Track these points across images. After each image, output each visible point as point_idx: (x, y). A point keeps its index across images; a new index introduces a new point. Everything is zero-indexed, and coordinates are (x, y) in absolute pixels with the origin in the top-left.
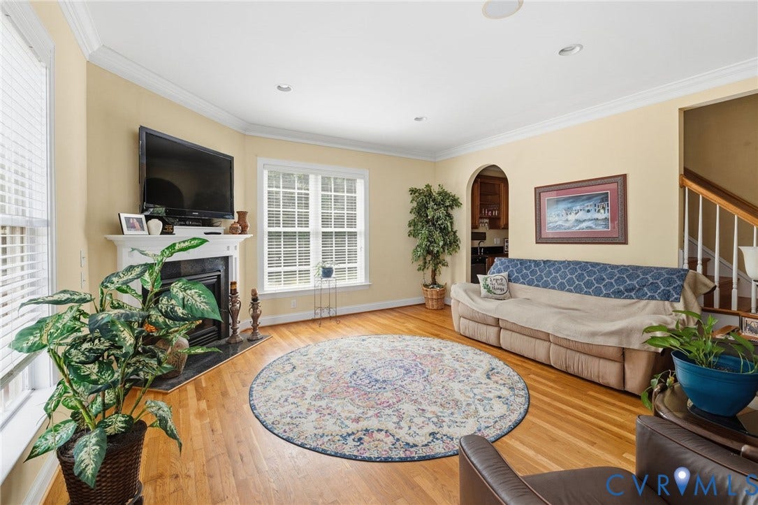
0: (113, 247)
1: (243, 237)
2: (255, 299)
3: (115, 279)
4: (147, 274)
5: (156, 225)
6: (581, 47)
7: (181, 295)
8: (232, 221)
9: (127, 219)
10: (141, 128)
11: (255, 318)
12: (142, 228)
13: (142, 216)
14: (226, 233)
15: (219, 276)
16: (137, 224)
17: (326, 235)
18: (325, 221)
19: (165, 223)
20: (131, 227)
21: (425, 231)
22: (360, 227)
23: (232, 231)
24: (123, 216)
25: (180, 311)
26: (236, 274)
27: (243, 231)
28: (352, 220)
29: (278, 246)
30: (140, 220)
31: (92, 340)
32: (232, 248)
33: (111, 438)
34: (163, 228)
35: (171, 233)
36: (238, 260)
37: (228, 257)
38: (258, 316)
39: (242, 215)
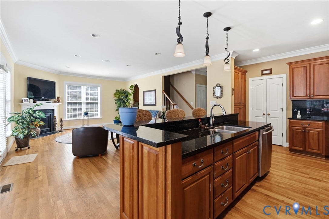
0: (20, 106)
1: (58, 104)
2: (61, 121)
3: (25, 111)
4: (30, 110)
5: (32, 100)
6: (160, 54)
7: (38, 114)
8: (55, 99)
9: (24, 99)
10: (28, 77)
11: (61, 126)
12: (28, 101)
13: (28, 99)
14: (53, 102)
15: (51, 114)
16: (26, 100)
17: (87, 104)
18: (87, 99)
19: (34, 100)
20: (25, 101)
21: (119, 103)
22: (99, 101)
23: (55, 102)
24: (23, 99)
25: (37, 116)
26: (56, 114)
27: (59, 102)
28: (96, 99)
29: (71, 106)
30: (27, 100)
31: (21, 120)
32: (55, 107)
33: (25, 136)
34: (34, 101)
35: (36, 103)
36: (57, 110)
37: (53, 109)
38: (62, 125)
39: (58, 98)
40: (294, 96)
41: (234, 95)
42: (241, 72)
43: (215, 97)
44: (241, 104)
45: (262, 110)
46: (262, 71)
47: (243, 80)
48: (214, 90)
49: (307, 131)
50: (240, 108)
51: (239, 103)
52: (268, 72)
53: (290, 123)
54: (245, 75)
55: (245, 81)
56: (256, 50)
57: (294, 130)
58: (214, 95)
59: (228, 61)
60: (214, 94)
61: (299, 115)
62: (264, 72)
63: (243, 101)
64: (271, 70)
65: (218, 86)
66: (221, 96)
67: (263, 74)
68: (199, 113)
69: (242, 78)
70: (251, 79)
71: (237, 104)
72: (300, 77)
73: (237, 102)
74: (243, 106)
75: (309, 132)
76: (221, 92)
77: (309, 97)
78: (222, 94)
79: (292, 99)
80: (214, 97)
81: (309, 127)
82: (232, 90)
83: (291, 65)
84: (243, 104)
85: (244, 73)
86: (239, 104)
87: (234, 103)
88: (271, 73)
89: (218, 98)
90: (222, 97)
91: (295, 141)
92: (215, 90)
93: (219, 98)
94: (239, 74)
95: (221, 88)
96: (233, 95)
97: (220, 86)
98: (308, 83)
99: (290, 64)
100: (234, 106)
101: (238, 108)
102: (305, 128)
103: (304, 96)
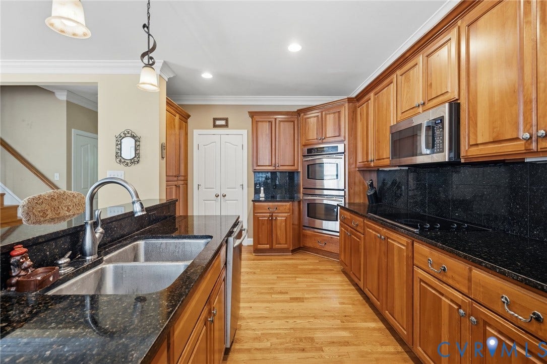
40: (258, 166)
41: (165, 159)
42: (179, 114)
43: (120, 161)
44: (180, 178)
45: (215, 188)
46: (215, 120)
47: (183, 132)
48: (119, 144)
49: (274, 218)
50: (177, 187)
51: (175, 176)
52: (223, 123)
53: (254, 207)
54: (186, 122)
55: (186, 134)
56: (207, 76)
57: (260, 218)
58: (118, 155)
59: (151, 62)
60: (117, 153)
61: (262, 195)
62: (218, 123)
63: (182, 173)
64: (226, 120)
65: (129, 135)
66: (135, 158)
67: (215, 126)
68: (55, 209)
69: (180, 128)
70: (196, 132)
71: (171, 178)
72: (264, 136)
73: (171, 174)
74: (182, 182)
75: (276, 219)
76: (136, 150)
77: (274, 168)
78: (137, 154)
79: (256, 170)
80: (118, 160)
81: (276, 211)
82: (163, 147)
83: (254, 117)
84: (183, 178)
85: (185, 117)
86: (176, 179)
87: (166, 176)
88: (226, 126)
89: (127, 164)
90: (138, 162)
91: (260, 236)
92: (121, 144)
93: (132, 163)
94: (175, 116)
95: (136, 141)
96: (163, 158)
97: (133, 137)
98: (273, 147)
99: (252, 114)
100: (167, 181)
101: (174, 187)
102: (272, 213)
103: (269, 166)
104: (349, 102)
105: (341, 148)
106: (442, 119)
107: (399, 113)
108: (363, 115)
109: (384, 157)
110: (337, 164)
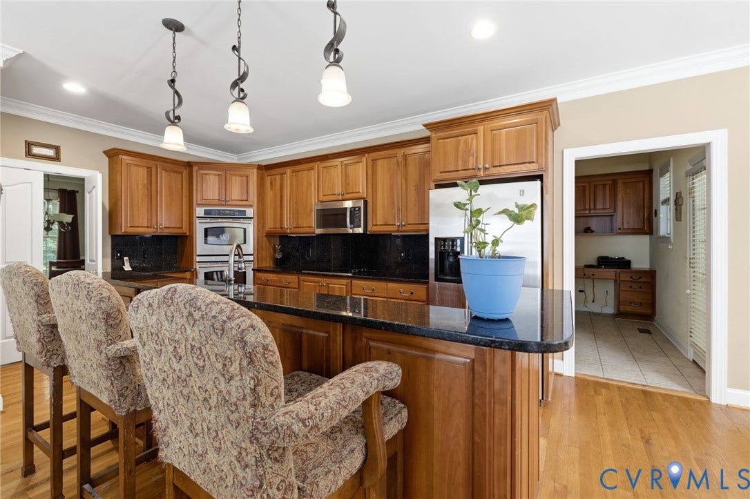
40: (130, 227)
46: (30, 144)
52: (50, 153)
62: (37, 151)
64: (57, 150)
72: (140, 187)
77: (155, 231)
88: (58, 158)
99: (122, 153)
103: (147, 227)
104: (258, 168)
105: (250, 212)
106: (359, 208)
107: (321, 195)
108: (275, 185)
109: (305, 226)
110: (245, 229)
